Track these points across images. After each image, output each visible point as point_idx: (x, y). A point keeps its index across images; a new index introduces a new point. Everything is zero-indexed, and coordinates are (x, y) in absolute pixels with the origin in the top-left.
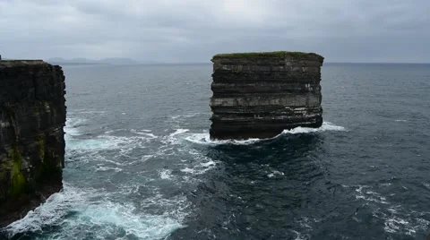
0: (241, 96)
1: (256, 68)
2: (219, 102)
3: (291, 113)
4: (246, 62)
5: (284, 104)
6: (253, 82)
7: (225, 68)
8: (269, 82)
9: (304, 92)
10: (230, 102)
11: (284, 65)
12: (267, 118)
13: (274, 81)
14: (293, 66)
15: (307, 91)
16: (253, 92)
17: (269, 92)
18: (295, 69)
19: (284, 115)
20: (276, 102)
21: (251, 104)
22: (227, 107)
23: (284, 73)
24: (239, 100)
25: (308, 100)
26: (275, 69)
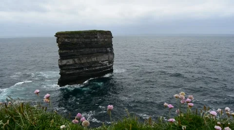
0: (77, 58)
1: (83, 40)
2: (64, 62)
3: (102, 65)
4: (78, 36)
5: (98, 60)
6: (83, 48)
7: (66, 40)
8: (90, 48)
9: (107, 52)
10: (71, 62)
11: (96, 38)
12: (91, 69)
13: (92, 47)
14: (101, 38)
15: (108, 52)
16: (83, 54)
17: (90, 54)
18: (102, 40)
19: (99, 66)
20: (94, 59)
21: (82, 62)
22: (69, 65)
23: (97, 42)
24: (76, 60)
25: (109, 57)
26: (93, 40)
